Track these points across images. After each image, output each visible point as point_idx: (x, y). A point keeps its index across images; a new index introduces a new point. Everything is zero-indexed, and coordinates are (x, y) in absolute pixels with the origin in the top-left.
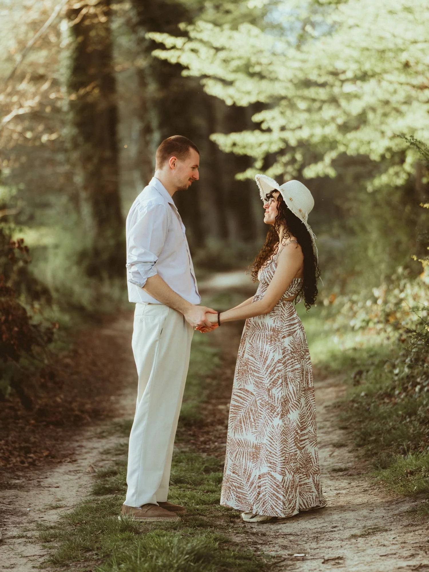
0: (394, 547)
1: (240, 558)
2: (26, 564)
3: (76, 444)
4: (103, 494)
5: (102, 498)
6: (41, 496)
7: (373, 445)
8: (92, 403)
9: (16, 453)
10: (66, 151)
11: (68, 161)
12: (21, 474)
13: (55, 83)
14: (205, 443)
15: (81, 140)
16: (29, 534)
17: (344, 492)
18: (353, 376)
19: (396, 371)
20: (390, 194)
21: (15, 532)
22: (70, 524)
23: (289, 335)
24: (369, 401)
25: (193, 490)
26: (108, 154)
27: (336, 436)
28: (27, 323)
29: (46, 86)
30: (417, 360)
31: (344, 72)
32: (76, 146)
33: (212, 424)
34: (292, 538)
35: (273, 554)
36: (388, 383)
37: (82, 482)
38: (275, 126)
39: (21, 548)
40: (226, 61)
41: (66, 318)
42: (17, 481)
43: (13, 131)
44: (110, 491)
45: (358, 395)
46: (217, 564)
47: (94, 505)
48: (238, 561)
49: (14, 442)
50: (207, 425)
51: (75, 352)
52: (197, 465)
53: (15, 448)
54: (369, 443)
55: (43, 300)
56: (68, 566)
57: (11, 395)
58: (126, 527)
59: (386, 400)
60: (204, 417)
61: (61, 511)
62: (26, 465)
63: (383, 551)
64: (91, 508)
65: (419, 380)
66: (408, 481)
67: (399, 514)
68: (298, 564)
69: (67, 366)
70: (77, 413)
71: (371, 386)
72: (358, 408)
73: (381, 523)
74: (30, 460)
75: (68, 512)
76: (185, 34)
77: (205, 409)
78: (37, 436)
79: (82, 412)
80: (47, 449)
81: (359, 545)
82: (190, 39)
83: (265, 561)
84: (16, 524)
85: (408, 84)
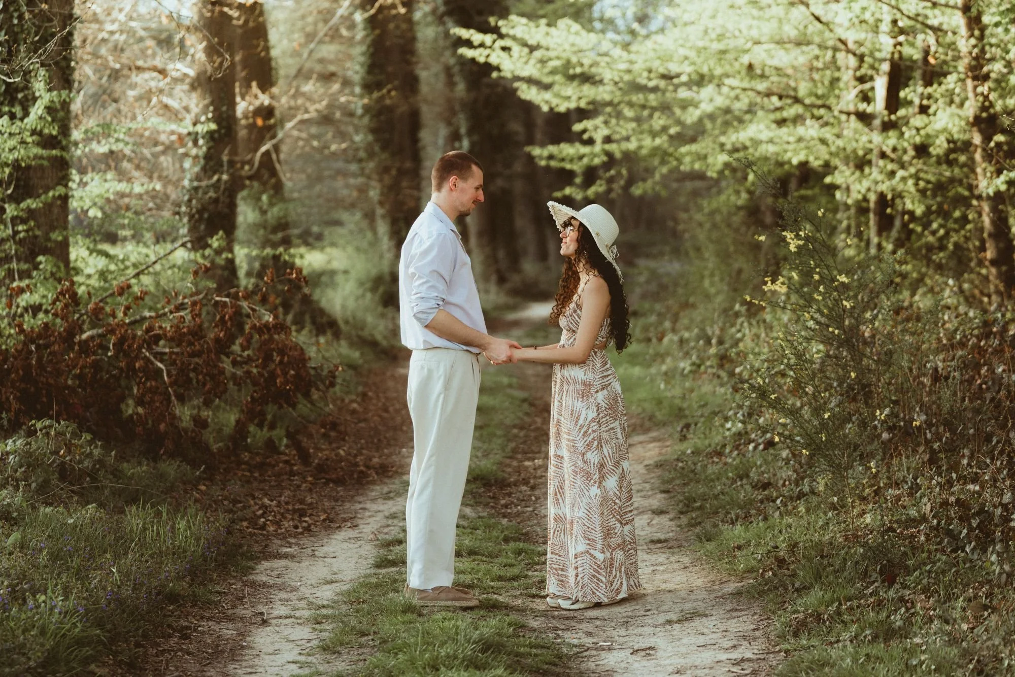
0: (714, 636)
1: (536, 646)
2: (291, 650)
3: (359, 506)
4: (385, 567)
5: (383, 571)
6: (314, 568)
7: (698, 513)
8: (380, 457)
9: (289, 516)
10: (360, 161)
11: (362, 172)
12: (293, 541)
13: (346, 83)
14: (506, 506)
15: (377, 149)
16: (298, 614)
17: (661, 568)
18: (679, 429)
19: (729, 425)
20: (730, 214)
21: (281, 610)
22: (345, 603)
23: (603, 389)
24: (696, 459)
25: (488, 563)
26: (408, 165)
27: (657, 501)
28: (304, 366)
29: (336, 87)
30: (750, 415)
31: (678, 76)
32: (371, 155)
33: (516, 484)
34: (598, 623)
35: (576, 642)
36: (718, 439)
37: (363, 552)
38: (598, 136)
39: (287, 631)
40: (543, 62)
41: (356, 355)
42: (288, 550)
43: (299, 138)
44: (393, 563)
45: (684, 453)
46: (509, 655)
47: (374, 580)
48: (534, 651)
49: (287, 503)
50: (509, 485)
51: (364, 395)
52: (495, 533)
53: (288, 510)
54: (694, 510)
55: (329, 335)
56: (339, 653)
57: (287, 446)
58: (409, 609)
59: (716, 460)
60: (506, 476)
61: (337, 587)
62: (300, 530)
63: (701, 640)
64: (370, 583)
65: (753, 436)
66: (735, 557)
67: (722, 597)
68: (603, 654)
69: (354, 412)
70: (362, 468)
71: (699, 443)
72: (683, 468)
73: (701, 607)
74: (305, 525)
75: (345, 588)
76: (496, 30)
77: (509, 466)
78: (314, 496)
79: (368, 467)
80: (325, 512)
81: (675, 633)
82: (501, 36)
83: (565, 650)
84: (284, 601)
85: (752, 90)
